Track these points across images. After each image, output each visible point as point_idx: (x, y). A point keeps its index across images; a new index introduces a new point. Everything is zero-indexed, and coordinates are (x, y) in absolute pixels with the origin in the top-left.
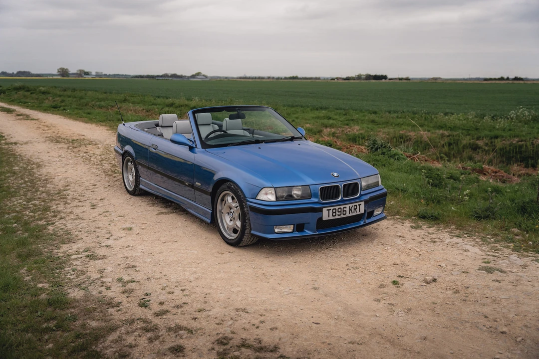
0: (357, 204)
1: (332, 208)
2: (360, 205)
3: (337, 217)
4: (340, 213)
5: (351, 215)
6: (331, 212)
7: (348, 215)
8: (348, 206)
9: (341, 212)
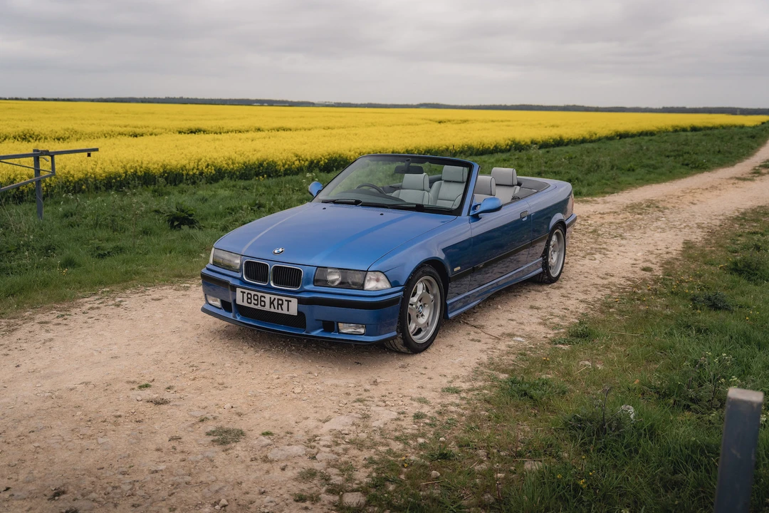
0: (284, 298)
1: (247, 291)
2: (288, 301)
3: (252, 306)
4: (256, 302)
5: (272, 310)
6: (245, 295)
7: (267, 308)
8: (268, 296)
9: (257, 300)
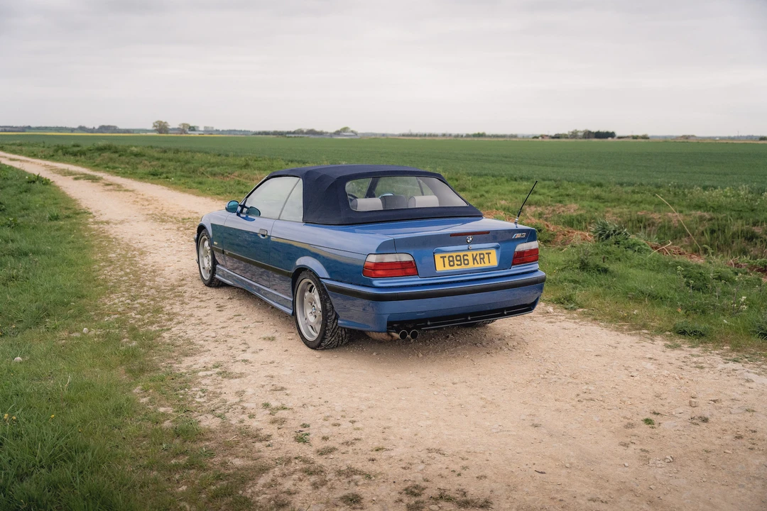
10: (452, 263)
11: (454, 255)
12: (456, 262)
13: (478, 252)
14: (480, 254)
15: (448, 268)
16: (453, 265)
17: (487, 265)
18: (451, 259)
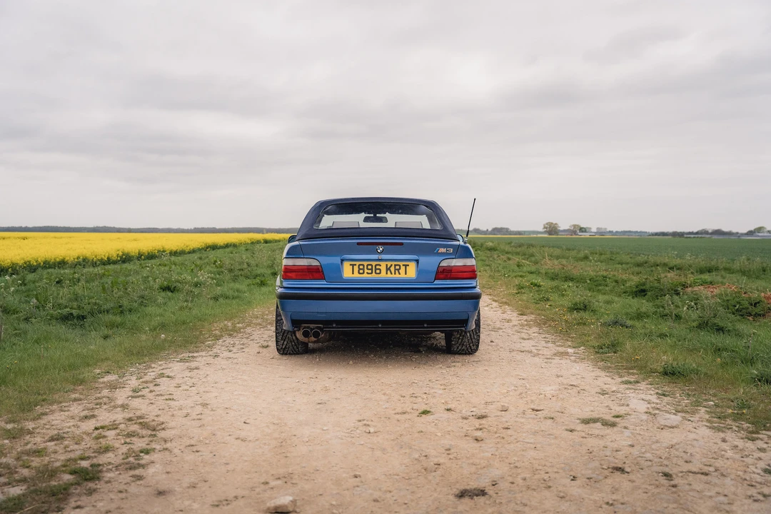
10: (361, 271)
11: (366, 263)
12: (366, 270)
13: (394, 263)
14: (395, 265)
15: (356, 275)
16: (363, 273)
17: (402, 275)
18: (361, 267)
